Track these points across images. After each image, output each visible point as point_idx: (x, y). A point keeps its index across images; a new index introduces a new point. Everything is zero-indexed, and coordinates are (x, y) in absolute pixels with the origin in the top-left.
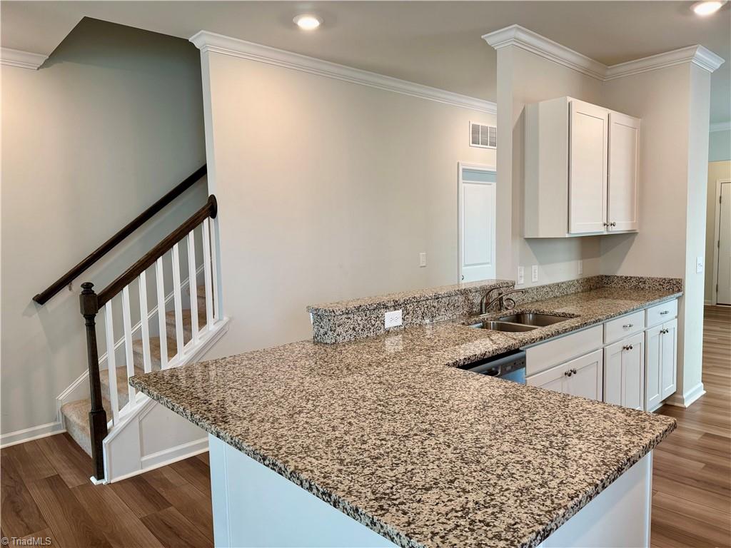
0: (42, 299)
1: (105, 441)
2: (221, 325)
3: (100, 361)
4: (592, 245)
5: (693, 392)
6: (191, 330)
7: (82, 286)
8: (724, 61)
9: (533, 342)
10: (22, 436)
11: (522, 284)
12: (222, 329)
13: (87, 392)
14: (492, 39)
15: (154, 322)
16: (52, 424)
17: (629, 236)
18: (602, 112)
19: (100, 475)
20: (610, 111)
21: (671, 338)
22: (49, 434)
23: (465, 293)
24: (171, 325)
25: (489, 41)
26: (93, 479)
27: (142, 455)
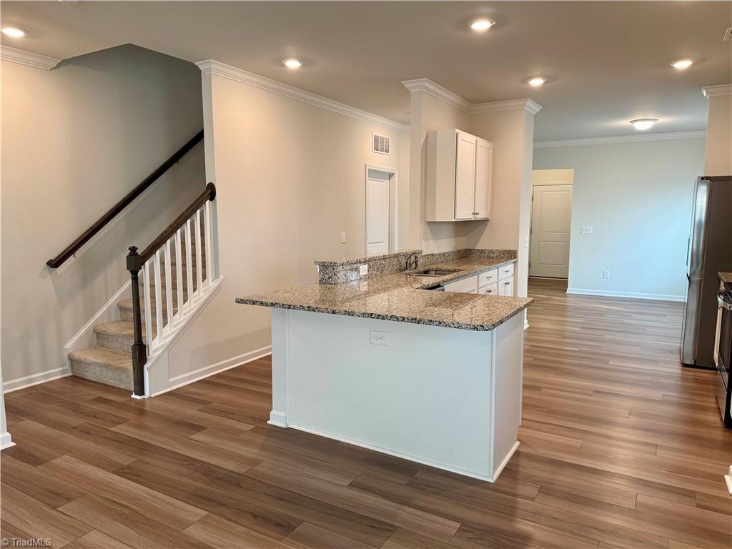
0: (55, 264)
1: (146, 367)
2: (218, 282)
4: (464, 227)
7: (129, 249)
8: (541, 107)
9: (448, 281)
11: (425, 252)
12: (219, 285)
14: (408, 85)
16: (61, 369)
17: (485, 221)
18: (473, 139)
20: (477, 138)
21: (511, 289)
22: (59, 377)
25: (406, 86)
26: (130, 397)
27: (169, 378)
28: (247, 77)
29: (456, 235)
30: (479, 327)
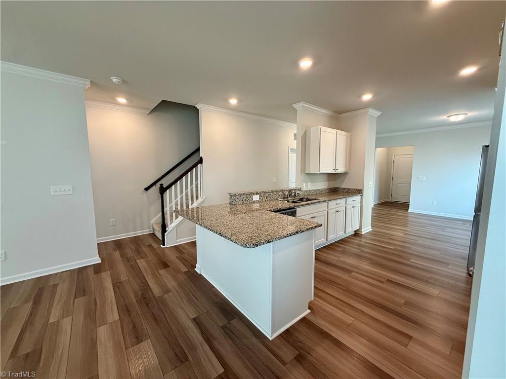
0: (147, 189)
1: (166, 234)
2: (203, 199)
3: (165, 210)
5: (367, 229)
6: (193, 201)
7: (160, 185)
8: (381, 113)
9: (299, 206)
10: (139, 233)
11: (304, 188)
13: (160, 220)
14: (295, 106)
15: (182, 199)
16: (149, 230)
18: (334, 131)
19: (164, 245)
20: (338, 131)
21: (358, 210)
23: (282, 191)
24: (187, 199)
25: (294, 107)
26: (162, 246)
27: (177, 239)
28: (222, 111)
29: (329, 180)
30: (244, 245)
